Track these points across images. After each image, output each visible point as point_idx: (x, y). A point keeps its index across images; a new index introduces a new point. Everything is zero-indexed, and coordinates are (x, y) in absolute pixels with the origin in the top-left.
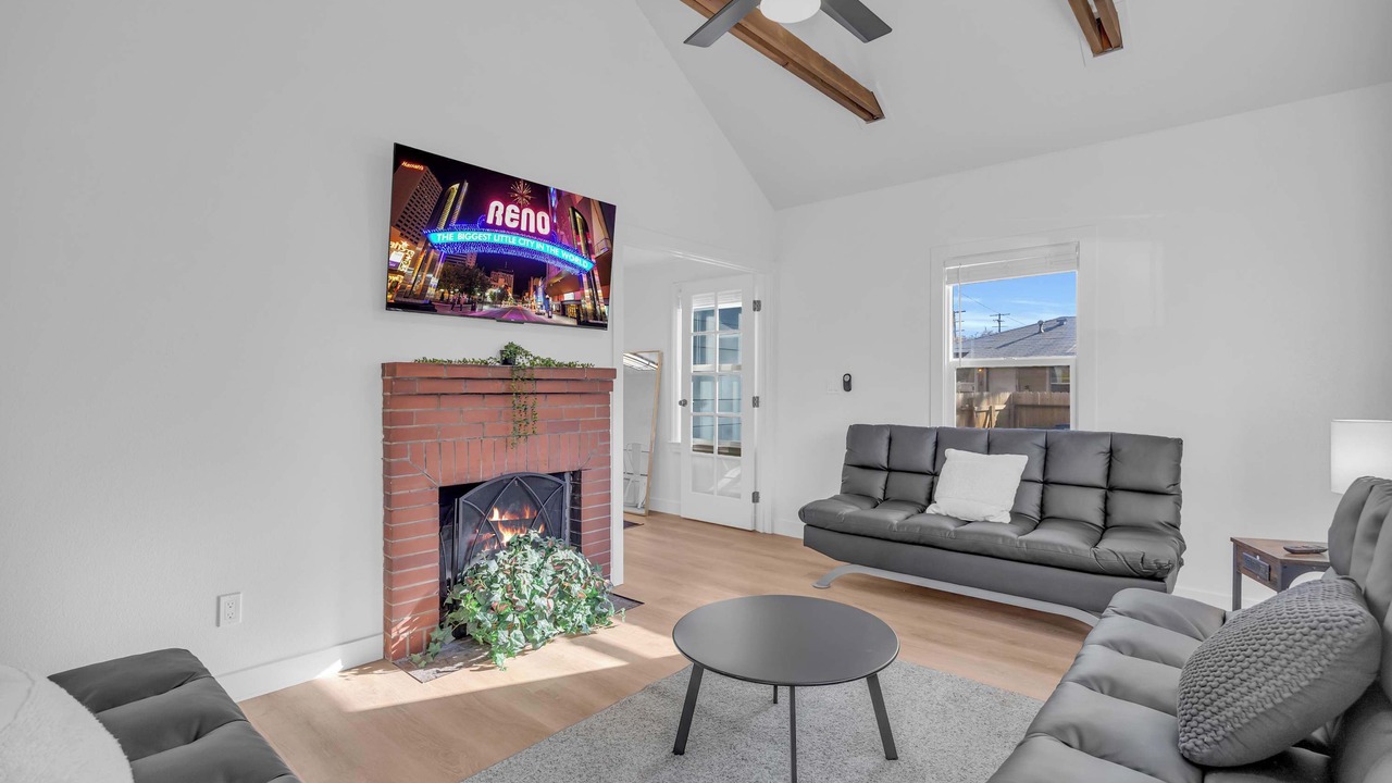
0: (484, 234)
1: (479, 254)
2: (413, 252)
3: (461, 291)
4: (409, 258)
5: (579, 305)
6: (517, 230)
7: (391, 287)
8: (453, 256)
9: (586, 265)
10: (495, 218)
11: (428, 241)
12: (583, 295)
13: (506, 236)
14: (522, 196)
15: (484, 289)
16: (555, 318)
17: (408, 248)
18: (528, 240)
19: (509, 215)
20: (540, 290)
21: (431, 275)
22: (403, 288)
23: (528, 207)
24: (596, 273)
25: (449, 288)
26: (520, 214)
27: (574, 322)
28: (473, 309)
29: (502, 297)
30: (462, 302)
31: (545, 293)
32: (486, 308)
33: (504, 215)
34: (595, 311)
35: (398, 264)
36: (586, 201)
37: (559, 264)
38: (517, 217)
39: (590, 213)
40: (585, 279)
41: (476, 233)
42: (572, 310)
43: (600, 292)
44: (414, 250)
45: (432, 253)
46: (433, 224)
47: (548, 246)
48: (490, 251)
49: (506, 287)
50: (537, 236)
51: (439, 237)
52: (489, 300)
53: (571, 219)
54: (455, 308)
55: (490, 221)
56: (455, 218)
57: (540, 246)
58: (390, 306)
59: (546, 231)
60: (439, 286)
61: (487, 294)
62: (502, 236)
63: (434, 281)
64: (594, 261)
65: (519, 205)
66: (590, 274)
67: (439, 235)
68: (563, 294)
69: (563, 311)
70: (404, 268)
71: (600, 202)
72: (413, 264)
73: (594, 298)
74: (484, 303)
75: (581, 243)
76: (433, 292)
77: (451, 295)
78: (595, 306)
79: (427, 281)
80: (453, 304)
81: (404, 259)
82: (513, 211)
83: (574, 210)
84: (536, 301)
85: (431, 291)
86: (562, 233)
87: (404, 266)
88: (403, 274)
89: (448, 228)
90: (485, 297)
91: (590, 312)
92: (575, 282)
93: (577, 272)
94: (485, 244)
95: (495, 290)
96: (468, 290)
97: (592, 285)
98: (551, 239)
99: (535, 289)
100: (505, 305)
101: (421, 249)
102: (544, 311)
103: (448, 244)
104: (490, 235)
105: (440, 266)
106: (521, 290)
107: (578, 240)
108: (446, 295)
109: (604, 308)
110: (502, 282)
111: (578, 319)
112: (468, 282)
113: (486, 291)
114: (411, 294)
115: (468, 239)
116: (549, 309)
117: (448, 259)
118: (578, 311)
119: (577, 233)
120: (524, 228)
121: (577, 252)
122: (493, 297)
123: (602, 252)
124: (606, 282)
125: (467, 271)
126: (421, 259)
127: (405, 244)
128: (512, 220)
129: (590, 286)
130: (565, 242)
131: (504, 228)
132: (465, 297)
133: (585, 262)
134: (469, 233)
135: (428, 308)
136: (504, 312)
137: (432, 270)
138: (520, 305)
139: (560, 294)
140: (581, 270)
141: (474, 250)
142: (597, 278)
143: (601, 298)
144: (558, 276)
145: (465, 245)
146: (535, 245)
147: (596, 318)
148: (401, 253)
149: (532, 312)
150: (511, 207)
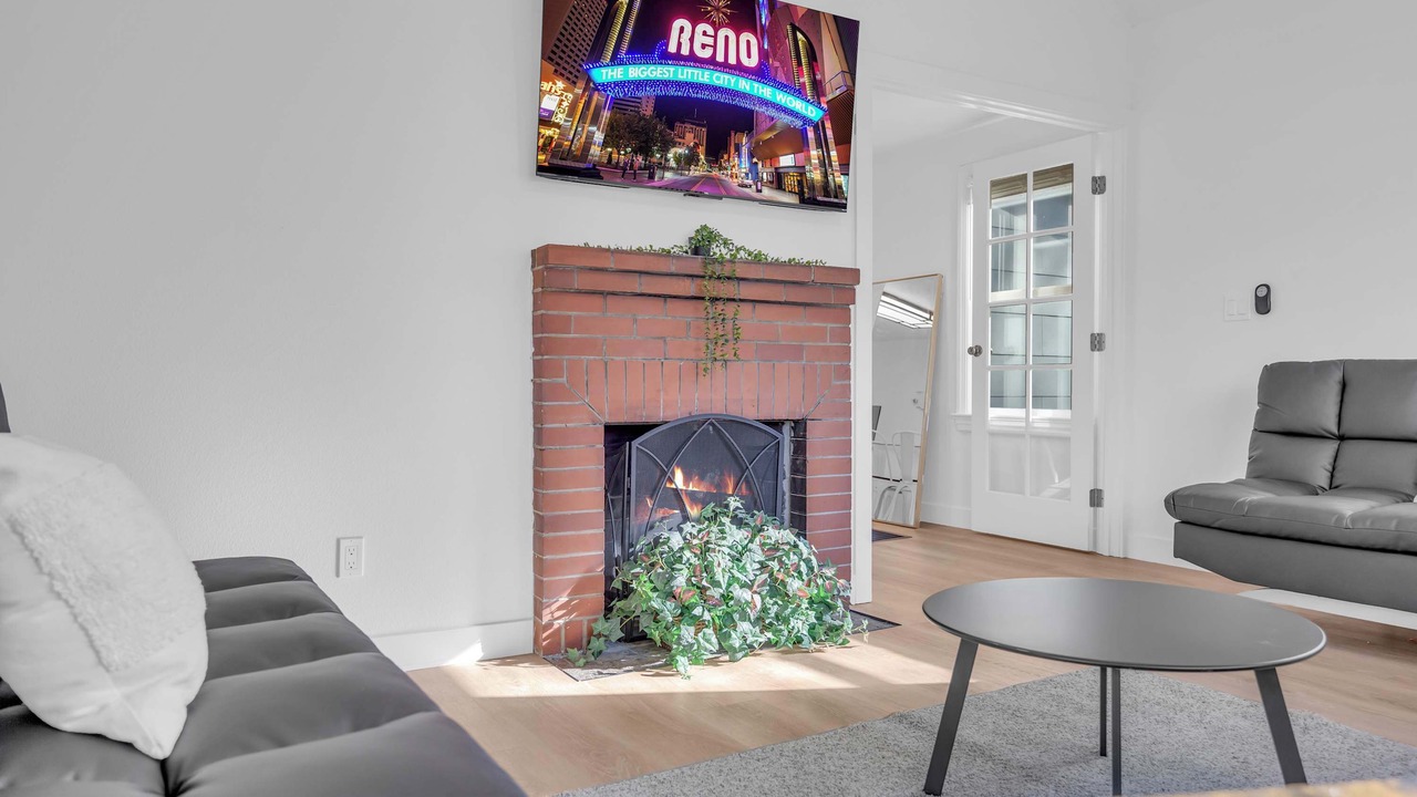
0: (666, 68)
1: (658, 98)
2: (570, 96)
3: (635, 152)
4: (565, 104)
5: (802, 174)
6: (711, 62)
7: (544, 145)
8: (623, 100)
9: (814, 113)
10: (680, 44)
11: (589, 80)
12: (808, 159)
13: (696, 71)
14: (717, 9)
15: (665, 149)
16: (767, 193)
17: (565, 90)
18: (727, 76)
19: (699, 39)
20: (745, 150)
21: (594, 129)
22: (559, 145)
23: (727, 26)
24: (828, 125)
25: (618, 148)
26: (715, 37)
27: (794, 199)
28: (651, 177)
29: (691, 159)
30: (636, 165)
31: (751, 155)
32: (669, 175)
33: (692, 40)
34: (826, 182)
35: (551, 113)
36: (813, 16)
37: (772, 112)
38: (710, 41)
39: (819, 33)
40: (811, 135)
41: (652, 67)
42: (791, 181)
43: (834, 154)
44: (572, 92)
45: (596, 97)
46: (596, 56)
47: (756, 85)
48: (672, 92)
49: (696, 145)
50: (739, 69)
51: (605, 74)
52: (672, 163)
53: (789, 42)
54: (628, 176)
55: (672, 48)
56: (625, 46)
57: (744, 85)
58: (541, 169)
59: (753, 62)
60: (605, 144)
61: (670, 155)
62: (690, 70)
63: (599, 137)
64: (825, 106)
65: (713, 24)
66: (817, 127)
67: (604, 70)
68: (778, 156)
69: (778, 181)
70: (560, 118)
71: (835, 17)
72: (571, 113)
73: (824, 163)
74: (666, 168)
75: (806, 79)
76: (598, 153)
77: (621, 157)
78: (825, 175)
79: (590, 136)
80: (624, 169)
81: (560, 104)
82: (705, 33)
83: (795, 29)
84: (738, 166)
85: (595, 150)
86: (777, 64)
87: (560, 115)
88: (558, 126)
89: (616, 60)
90: (667, 160)
91: (818, 185)
92: (796, 139)
93: (799, 123)
94: (666, 83)
95: (680, 151)
96: (644, 150)
97: (822, 143)
98: (760, 73)
99: (738, 149)
100: (695, 172)
101: (580, 91)
102: (750, 182)
103: (616, 84)
104: (672, 69)
105: (606, 115)
106: (717, 149)
107: (800, 74)
108: (615, 156)
109: (841, 180)
110: (690, 138)
111: (801, 194)
112: (643, 138)
113: (667, 151)
114: (569, 154)
115: (643, 77)
116: (757, 178)
117: (616, 105)
118: (800, 182)
119: (799, 64)
120: (720, 58)
121: (799, 92)
122: (678, 159)
123: (838, 92)
124: (844, 138)
125: (642, 123)
126: (581, 105)
127: (560, 84)
128: (704, 46)
129: (819, 145)
130: (781, 78)
131: (692, 59)
132: (640, 160)
133: (810, 107)
134: (643, 67)
135: (590, 173)
136: (694, 181)
137: (595, 121)
138: (715, 173)
139: (773, 157)
140: (806, 120)
141: (650, 92)
142: (830, 133)
143: (835, 164)
144: (771, 129)
145: (639, 84)
146: (737, 83)
147: (827, 194)
148: (556, 96)
149: (734, 183)
150: (702, 27)
